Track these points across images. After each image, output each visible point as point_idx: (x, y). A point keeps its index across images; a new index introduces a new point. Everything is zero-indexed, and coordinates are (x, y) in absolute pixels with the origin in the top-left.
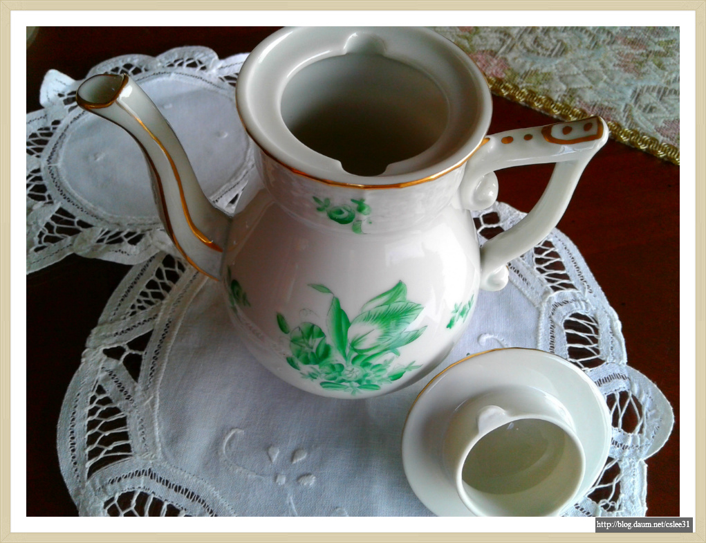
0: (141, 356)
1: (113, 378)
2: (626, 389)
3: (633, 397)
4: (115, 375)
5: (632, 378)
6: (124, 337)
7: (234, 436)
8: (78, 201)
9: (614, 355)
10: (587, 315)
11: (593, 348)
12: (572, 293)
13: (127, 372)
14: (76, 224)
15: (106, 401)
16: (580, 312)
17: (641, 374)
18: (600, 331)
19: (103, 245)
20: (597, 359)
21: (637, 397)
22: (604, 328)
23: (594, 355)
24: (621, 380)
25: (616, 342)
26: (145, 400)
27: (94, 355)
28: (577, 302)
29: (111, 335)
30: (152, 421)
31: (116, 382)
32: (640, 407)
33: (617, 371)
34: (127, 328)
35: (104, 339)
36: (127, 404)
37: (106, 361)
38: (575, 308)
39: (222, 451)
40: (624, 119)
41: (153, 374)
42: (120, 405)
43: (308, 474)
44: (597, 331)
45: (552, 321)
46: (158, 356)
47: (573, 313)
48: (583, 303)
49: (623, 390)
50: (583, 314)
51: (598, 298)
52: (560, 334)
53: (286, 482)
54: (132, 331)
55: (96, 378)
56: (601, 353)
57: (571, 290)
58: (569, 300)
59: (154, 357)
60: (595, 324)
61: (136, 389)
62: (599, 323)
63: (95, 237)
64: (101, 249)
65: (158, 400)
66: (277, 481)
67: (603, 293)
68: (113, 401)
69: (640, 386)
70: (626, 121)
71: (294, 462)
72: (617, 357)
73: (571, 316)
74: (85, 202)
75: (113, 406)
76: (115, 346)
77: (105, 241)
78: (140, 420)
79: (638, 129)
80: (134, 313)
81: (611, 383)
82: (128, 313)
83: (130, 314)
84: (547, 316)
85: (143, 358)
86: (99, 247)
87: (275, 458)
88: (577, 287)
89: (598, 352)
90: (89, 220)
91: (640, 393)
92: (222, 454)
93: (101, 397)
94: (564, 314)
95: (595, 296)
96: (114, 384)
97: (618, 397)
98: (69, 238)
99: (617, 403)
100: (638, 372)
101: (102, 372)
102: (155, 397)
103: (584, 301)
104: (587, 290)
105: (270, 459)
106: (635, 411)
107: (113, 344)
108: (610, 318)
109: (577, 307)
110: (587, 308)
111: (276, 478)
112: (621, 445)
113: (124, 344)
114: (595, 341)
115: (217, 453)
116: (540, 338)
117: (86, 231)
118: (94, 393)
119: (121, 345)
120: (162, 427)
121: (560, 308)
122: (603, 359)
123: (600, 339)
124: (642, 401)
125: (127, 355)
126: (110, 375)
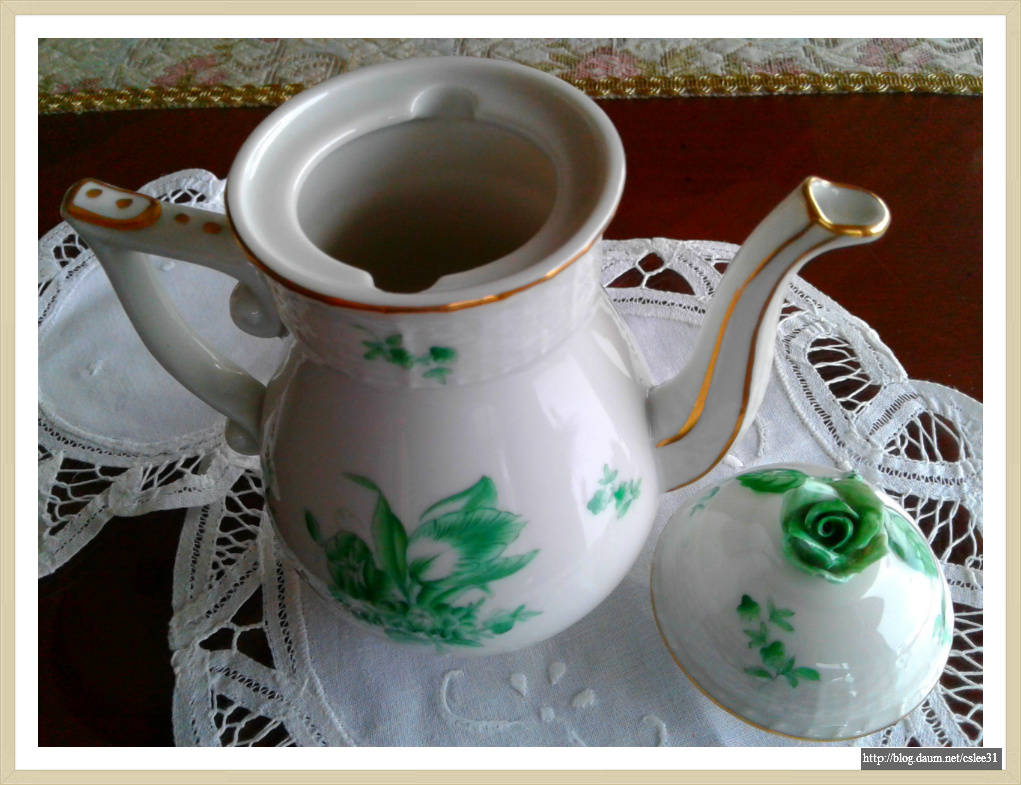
0: (261, 630)
1: (234, 678)
2: (923, 410)
3: (936, 415)
4: (235, 672)
5: (923, 393)
6: (222, 612)
7: (451, 684)
8: (88, 440)
9: (888, 372)
10: (831, 337)
11: (859, 375)
12: (798, 317)
13: (250, 660)
14: (99, 474)
15: (240, 713)
16: (820, 337)
17: (932, 384)
18: (856, 351)
19: (156, 490)
20: (870, 386)
21: (942, 414)
22: (859, 346)
23: (863, 383)
24: (912, 401)
25: (882, 356)
26: (299, 689)
27: (190, 657)
28: (811, 326)
29: (202, 618)
30: (324, 713)
31: (241, 681)
32: (950, 424)
33: (902, 392)
34: (220, 598)
35: (194, 629)
36: (274, 705)
37: (211, 658)
38: (813, 334)
39: (445, 710)
40: (814, 65)
41: (292, 648)
42: (266, 710)
43: (580, 691)
44: (852, 352)
45: (792, 362)
46: (287, 620)
47: (813, 340)
48: (818, 324)
49: (921, 412)
50: (825, 338)
51: (833, 312)
52: (810, 373)
53: (557, 714)
54: (230, 601)
55: (210, 688)
56: (872, 377)
57: (796, 314)
58: (800, 327)
59: (282, 624)
60: (845, 345)
61: (278, 678)
62: (850, 341)
63: (138, 482)
64: (155, 496)
65: (318, 681)
66: (544, 718)
67: (836, 303)
68: (251, 709)
69: (937, 399)
70: (818, 66)
71: (554, 683)
72: (893, 374)
73: (812, 346)
74: (100, 438)
75: (255, 717)
76: (215, 630)
77: (156, 484)
78: (305, 720)
79: (837, 69)
80: (220, 574)
81: (903, 409)
82: (212, 576)
83: (215, 576)
84: (783, 357)
85: (266, 631)
86: (149, 494)
87: (524, 688)
88: (801, 307)
89: (866, 377)
90: (119, 462)
91: (942, 407)
92: (447, 714)
93: (229, 711)
94: (803, 346)
95: (828, 310)
96: (241, 685)
97: (919, 424)
98: (98, 499)
99: (922, 431)
100: (927, 382)
101: (213, 675)
102: (311, 679)
103: (819, 321)
104: (816, 307)
105: (519, 692)
106: (948, 433)
107: (212, 628)
108: (860, 330)
109: (813, 332)
110: (826, 329)
111: (539, 715)
112: (953, 480)
113: (227, 624)
114: (856, 365)
115: (439, 716)
116: (788, 387)
117: (119, 481)
118: (216, 711)
119: (225, 626)
120: (343, 716)
121: (793, 341)
122: (878, 383)
123: (861, 360)
124: (949, 415)
125: (240, 637)
126: (227, 674)
